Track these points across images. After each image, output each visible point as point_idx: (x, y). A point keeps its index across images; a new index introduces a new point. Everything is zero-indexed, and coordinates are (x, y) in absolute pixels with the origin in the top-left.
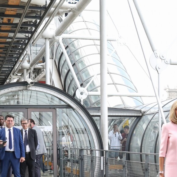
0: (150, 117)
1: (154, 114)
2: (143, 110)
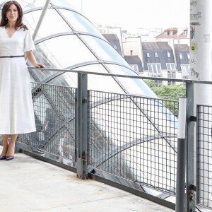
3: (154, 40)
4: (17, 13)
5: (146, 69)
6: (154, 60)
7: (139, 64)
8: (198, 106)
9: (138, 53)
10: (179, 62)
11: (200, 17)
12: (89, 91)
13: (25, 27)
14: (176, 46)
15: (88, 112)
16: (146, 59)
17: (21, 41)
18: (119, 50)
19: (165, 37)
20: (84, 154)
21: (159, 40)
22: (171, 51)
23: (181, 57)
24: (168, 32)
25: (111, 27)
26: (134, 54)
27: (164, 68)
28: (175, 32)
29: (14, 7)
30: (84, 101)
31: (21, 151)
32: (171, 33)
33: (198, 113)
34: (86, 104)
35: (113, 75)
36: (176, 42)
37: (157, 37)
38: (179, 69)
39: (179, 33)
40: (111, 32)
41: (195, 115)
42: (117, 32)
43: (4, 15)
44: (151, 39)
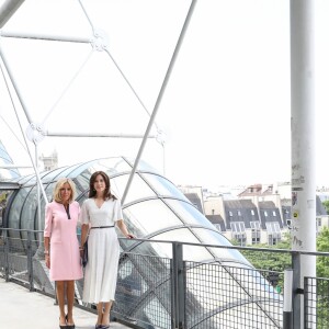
0: (28, 190)
1: (32, 186)
2: (20, 183)
3: (237, 198)
4: (104, 183)
5: (229, 228)
6: (237, 219)
7: (222, 223)
8: (306, 279)
9: (221, 212)
10: (264, 220)
11: (303, 182)
12: (184, 262)
13: (114, 198)
14: (260, 203)
15: (185, 283)
16: (228, 218)
17: (110, 212)
18: (200, 209)
19: (249, 195)
20: (181, 324)
21: (241, 198)
22: (255, 209)
23: (266, 214)
24: (252, 189)
25: (191, 187)
26: (216, 213)
27: (248, 226)
28: (259, 189)
29: (100, 177)
30: (180, 272)
31: (115, 320)
32: (255, 190)
33: (306, 285)
34: (181, 275)
35: (206, 246)
36: (260, 199)
37: (240, 195)
38: (264, 227)
39: (263, 190)
40: (191, 191)
41: (302, 287)
42: (198, 192)
43: (92, 186)
44: (234, 197)
